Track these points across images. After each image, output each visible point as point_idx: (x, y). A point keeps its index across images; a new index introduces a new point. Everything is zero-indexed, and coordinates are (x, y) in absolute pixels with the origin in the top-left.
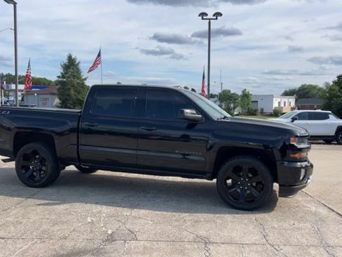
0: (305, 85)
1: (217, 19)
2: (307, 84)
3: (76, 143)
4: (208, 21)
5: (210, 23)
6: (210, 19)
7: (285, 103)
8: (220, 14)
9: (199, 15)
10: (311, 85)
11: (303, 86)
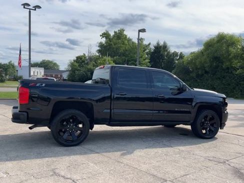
0: (45, 60)
1: (35, 10)
2: (46, 60)
3: (109, 108)
4: (29, 10)
5: (30, 12)
6: (30, 9)
7: (37, 72)
8: (39, 7)
9: (22, 5)
10: (49, 61)
11: (43, 61)
